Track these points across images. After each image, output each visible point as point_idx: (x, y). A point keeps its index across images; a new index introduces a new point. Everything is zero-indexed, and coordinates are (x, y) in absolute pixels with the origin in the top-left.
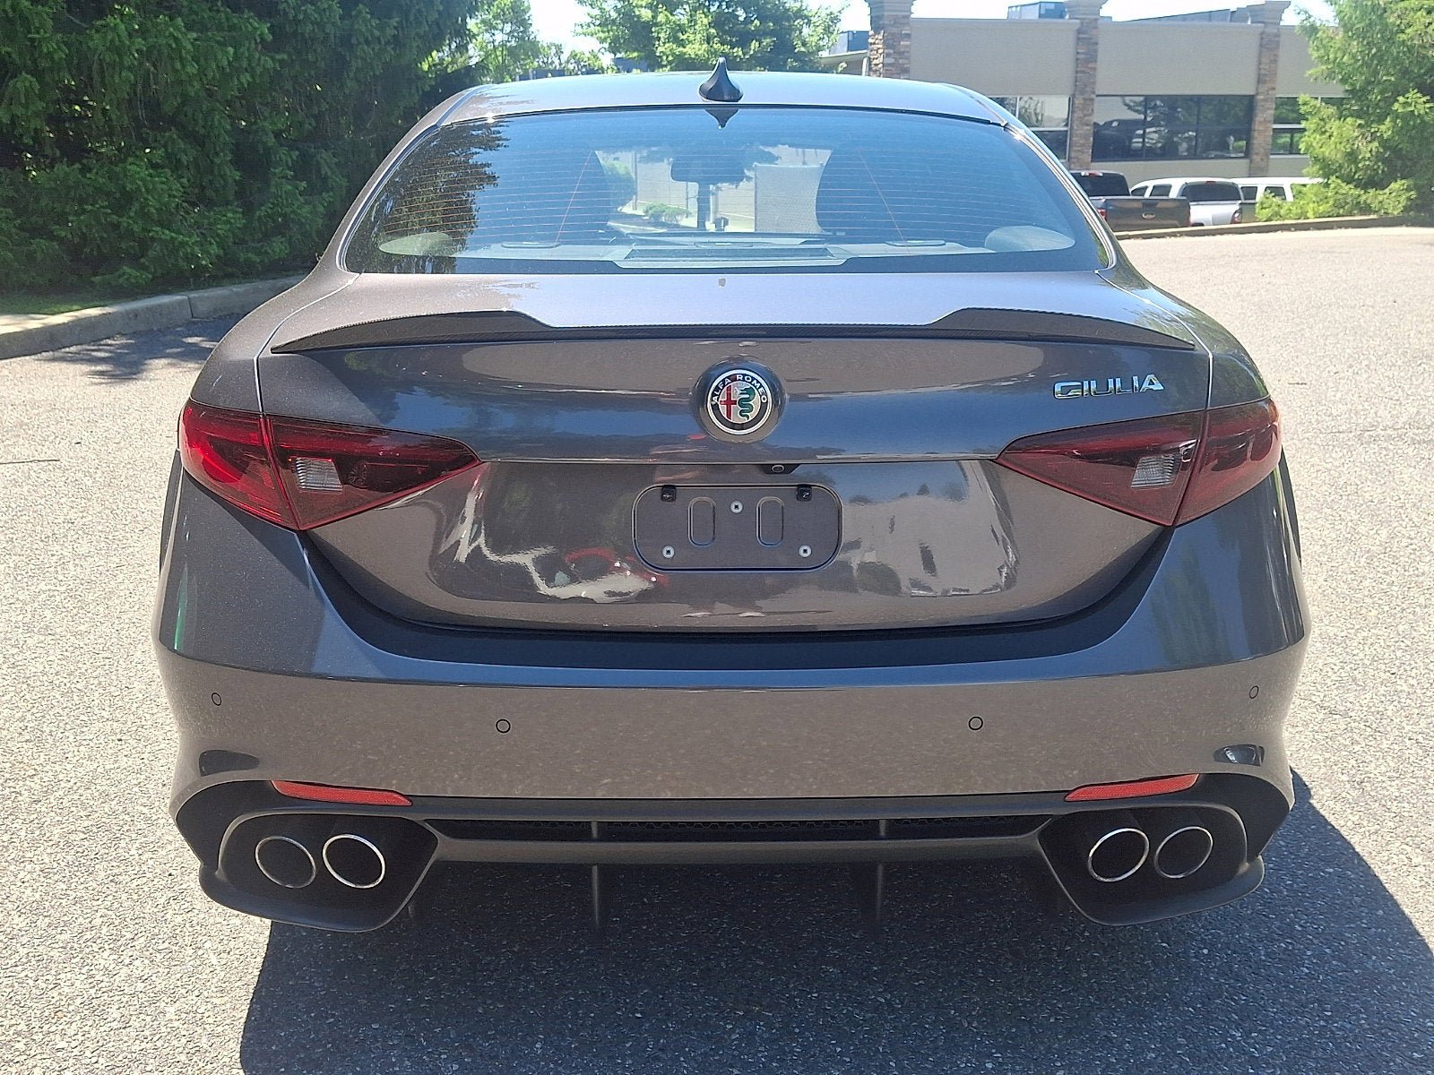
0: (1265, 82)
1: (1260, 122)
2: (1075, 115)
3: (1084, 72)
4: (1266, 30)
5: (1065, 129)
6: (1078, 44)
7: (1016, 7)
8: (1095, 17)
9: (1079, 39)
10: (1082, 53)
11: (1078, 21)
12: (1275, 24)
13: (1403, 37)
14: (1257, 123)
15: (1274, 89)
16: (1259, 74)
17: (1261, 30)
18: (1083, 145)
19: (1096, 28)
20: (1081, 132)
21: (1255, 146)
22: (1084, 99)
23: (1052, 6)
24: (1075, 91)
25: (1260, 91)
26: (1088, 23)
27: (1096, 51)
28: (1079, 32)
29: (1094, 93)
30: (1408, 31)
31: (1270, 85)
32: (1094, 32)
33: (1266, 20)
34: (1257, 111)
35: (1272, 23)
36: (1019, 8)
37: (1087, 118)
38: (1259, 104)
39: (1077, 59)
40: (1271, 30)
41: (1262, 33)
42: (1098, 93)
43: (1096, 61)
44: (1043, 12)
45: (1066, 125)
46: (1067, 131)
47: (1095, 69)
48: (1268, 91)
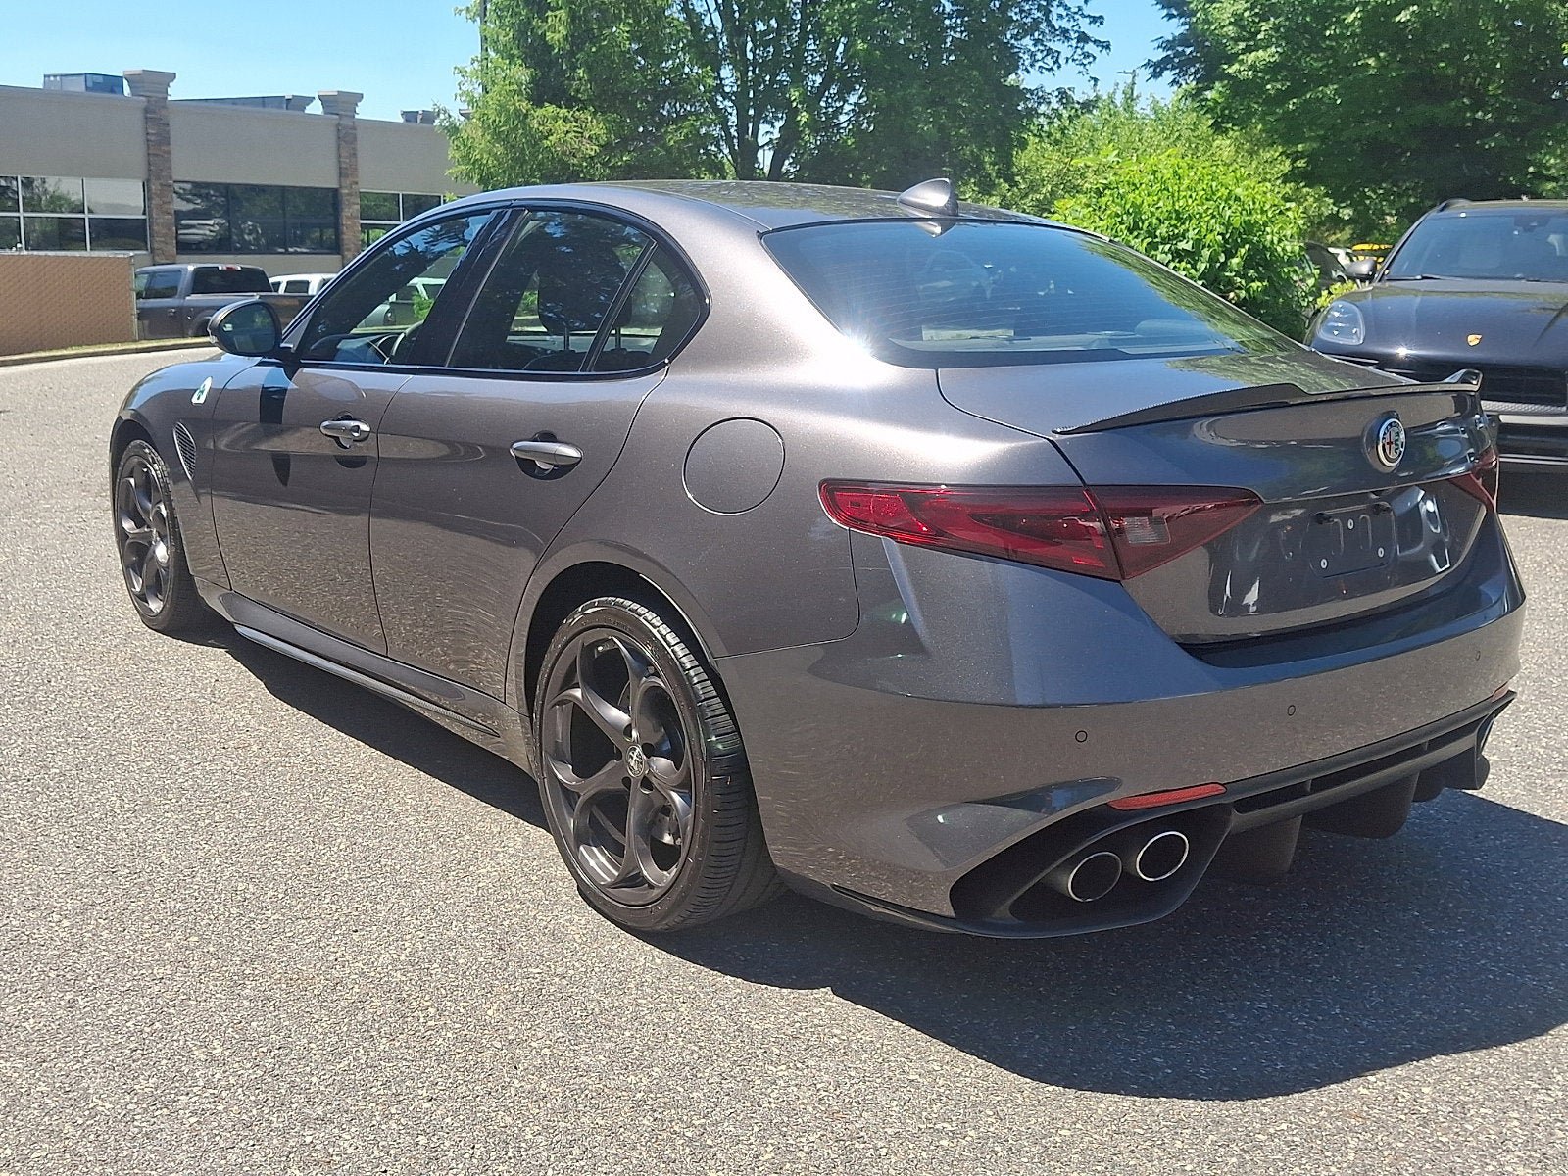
0: (347, 176)
1: (347, 217)
2: (153, 202)
3: (157, 155)
4: (341, 122)
5: (143, 217)
6: (146, 123)
7: (55, 76)
8: (160, 96)
9: (146, 118)
10: (152, 134)
11: (143, 99)
12: (350, 116)
13: (546, 143)
14: (344, 218)
15: (356, 183)
16: (340, 168)
17: (337, 122)
18: (165, 235)
19: (164, 107)
20: (162, 221)
21: (346, 242)
22: (161, 185)
23: (100, 80)
24: (150, 176)
25: (343, 185)
26: (156, 102)
27: (168, 133)
28: (146, 110)
29: (171, 178)
30: (550, 138)
31: (351, 179)
32: (163, 112)
33: (340, 112)
34: (343, 206)
35: (346, 115)
36: (58, 78)
37: (166, 206)
38: (345, 198)
39: (148, 141)
40: (346, 122)
41: (339, 124)
42: (175, 178)
43: (169, 144)
44: (90, 84)
45: (144, 213)
46: (145, 219)
47: (169, 152)
48: (351, 185)
